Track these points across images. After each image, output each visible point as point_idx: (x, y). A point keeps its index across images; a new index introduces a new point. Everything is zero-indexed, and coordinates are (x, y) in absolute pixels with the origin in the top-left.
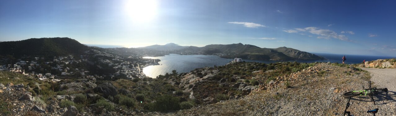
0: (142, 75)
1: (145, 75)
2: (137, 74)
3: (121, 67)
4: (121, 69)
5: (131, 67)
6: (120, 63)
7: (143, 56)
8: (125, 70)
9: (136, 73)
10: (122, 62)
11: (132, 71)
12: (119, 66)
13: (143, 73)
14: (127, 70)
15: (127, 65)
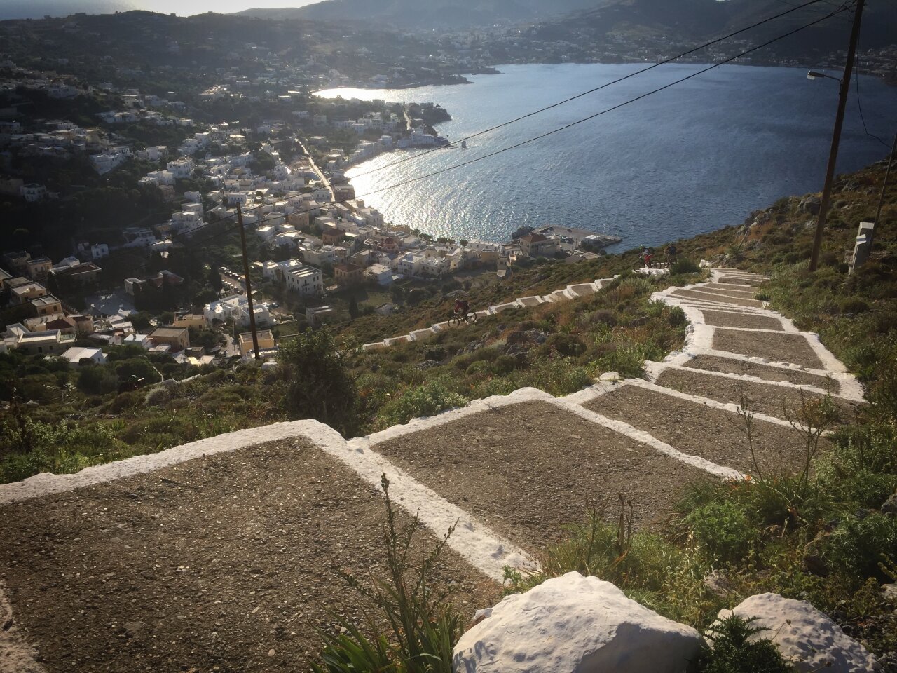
0: (359, 218)
1: (376, 213)
2: (323, 213)
3: (199, 172)
4: (199, 183)
5: (262, 166)
6: (180, 142)
7: (318, 85)
8: (233, 189)
9: (313, 203)
10: (190, 131)
11: (279, 194)
12: (180, 162)
13: (361, 204)
14: (244, 187)
15: (234, 150)
